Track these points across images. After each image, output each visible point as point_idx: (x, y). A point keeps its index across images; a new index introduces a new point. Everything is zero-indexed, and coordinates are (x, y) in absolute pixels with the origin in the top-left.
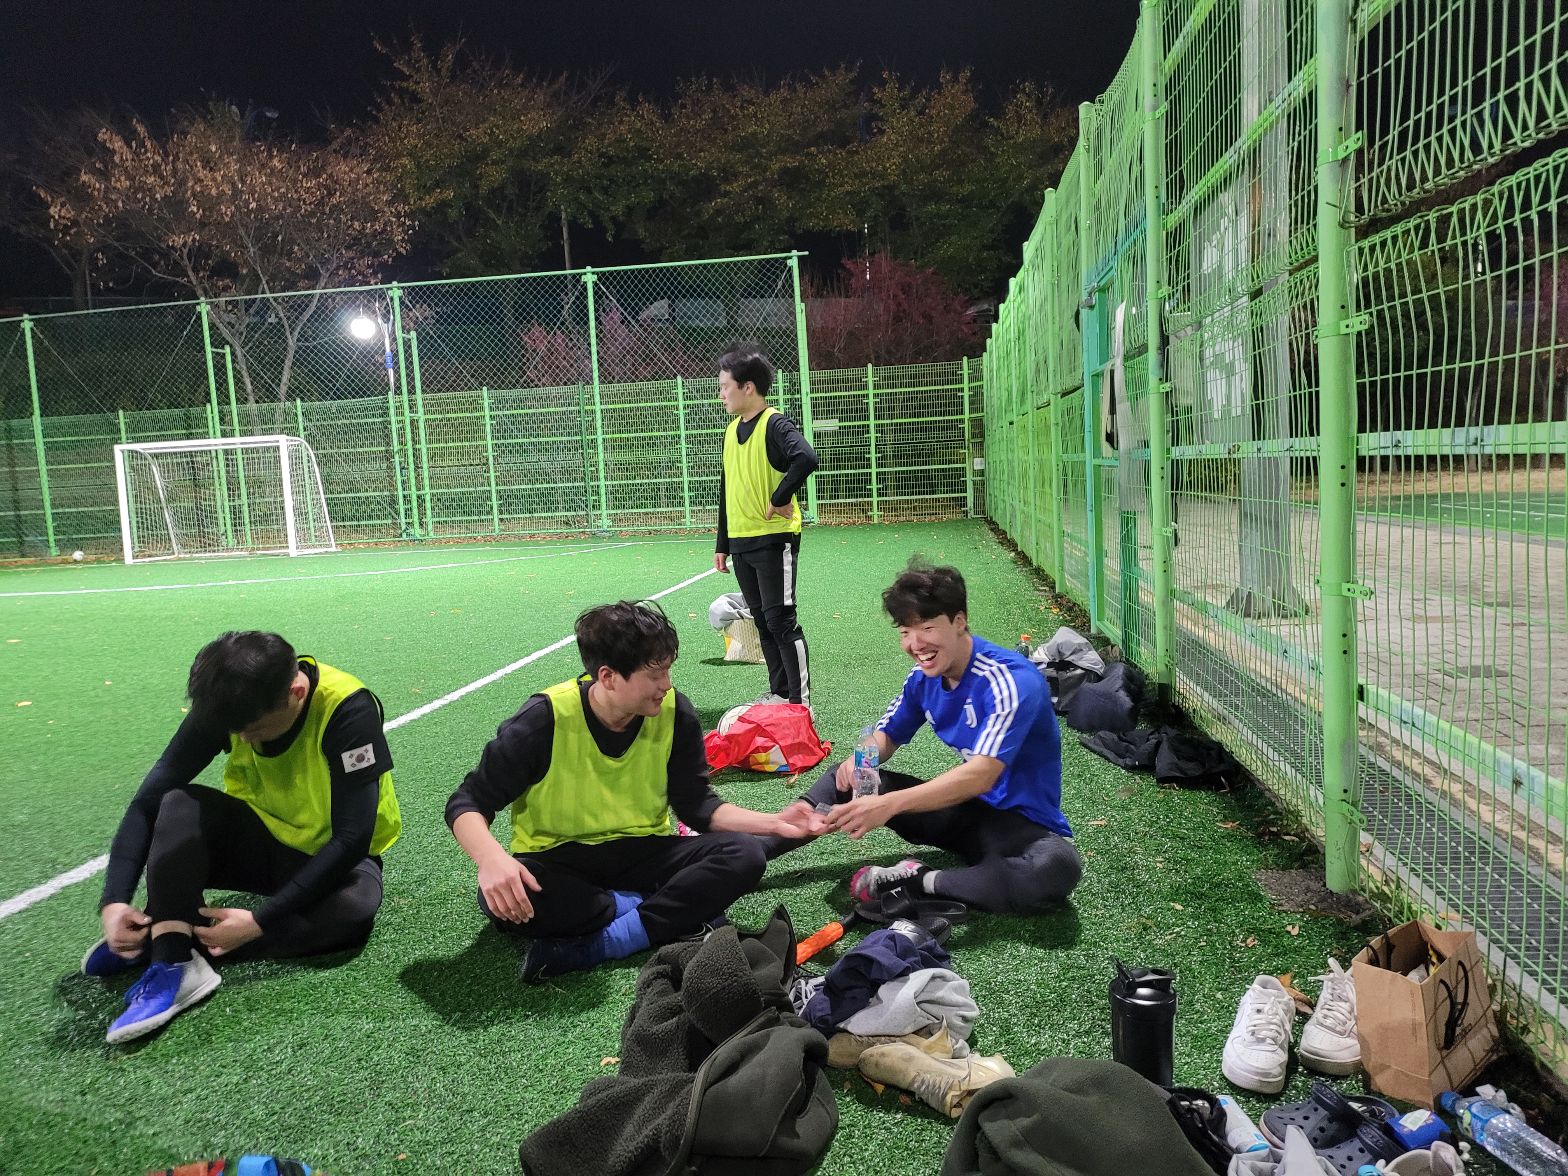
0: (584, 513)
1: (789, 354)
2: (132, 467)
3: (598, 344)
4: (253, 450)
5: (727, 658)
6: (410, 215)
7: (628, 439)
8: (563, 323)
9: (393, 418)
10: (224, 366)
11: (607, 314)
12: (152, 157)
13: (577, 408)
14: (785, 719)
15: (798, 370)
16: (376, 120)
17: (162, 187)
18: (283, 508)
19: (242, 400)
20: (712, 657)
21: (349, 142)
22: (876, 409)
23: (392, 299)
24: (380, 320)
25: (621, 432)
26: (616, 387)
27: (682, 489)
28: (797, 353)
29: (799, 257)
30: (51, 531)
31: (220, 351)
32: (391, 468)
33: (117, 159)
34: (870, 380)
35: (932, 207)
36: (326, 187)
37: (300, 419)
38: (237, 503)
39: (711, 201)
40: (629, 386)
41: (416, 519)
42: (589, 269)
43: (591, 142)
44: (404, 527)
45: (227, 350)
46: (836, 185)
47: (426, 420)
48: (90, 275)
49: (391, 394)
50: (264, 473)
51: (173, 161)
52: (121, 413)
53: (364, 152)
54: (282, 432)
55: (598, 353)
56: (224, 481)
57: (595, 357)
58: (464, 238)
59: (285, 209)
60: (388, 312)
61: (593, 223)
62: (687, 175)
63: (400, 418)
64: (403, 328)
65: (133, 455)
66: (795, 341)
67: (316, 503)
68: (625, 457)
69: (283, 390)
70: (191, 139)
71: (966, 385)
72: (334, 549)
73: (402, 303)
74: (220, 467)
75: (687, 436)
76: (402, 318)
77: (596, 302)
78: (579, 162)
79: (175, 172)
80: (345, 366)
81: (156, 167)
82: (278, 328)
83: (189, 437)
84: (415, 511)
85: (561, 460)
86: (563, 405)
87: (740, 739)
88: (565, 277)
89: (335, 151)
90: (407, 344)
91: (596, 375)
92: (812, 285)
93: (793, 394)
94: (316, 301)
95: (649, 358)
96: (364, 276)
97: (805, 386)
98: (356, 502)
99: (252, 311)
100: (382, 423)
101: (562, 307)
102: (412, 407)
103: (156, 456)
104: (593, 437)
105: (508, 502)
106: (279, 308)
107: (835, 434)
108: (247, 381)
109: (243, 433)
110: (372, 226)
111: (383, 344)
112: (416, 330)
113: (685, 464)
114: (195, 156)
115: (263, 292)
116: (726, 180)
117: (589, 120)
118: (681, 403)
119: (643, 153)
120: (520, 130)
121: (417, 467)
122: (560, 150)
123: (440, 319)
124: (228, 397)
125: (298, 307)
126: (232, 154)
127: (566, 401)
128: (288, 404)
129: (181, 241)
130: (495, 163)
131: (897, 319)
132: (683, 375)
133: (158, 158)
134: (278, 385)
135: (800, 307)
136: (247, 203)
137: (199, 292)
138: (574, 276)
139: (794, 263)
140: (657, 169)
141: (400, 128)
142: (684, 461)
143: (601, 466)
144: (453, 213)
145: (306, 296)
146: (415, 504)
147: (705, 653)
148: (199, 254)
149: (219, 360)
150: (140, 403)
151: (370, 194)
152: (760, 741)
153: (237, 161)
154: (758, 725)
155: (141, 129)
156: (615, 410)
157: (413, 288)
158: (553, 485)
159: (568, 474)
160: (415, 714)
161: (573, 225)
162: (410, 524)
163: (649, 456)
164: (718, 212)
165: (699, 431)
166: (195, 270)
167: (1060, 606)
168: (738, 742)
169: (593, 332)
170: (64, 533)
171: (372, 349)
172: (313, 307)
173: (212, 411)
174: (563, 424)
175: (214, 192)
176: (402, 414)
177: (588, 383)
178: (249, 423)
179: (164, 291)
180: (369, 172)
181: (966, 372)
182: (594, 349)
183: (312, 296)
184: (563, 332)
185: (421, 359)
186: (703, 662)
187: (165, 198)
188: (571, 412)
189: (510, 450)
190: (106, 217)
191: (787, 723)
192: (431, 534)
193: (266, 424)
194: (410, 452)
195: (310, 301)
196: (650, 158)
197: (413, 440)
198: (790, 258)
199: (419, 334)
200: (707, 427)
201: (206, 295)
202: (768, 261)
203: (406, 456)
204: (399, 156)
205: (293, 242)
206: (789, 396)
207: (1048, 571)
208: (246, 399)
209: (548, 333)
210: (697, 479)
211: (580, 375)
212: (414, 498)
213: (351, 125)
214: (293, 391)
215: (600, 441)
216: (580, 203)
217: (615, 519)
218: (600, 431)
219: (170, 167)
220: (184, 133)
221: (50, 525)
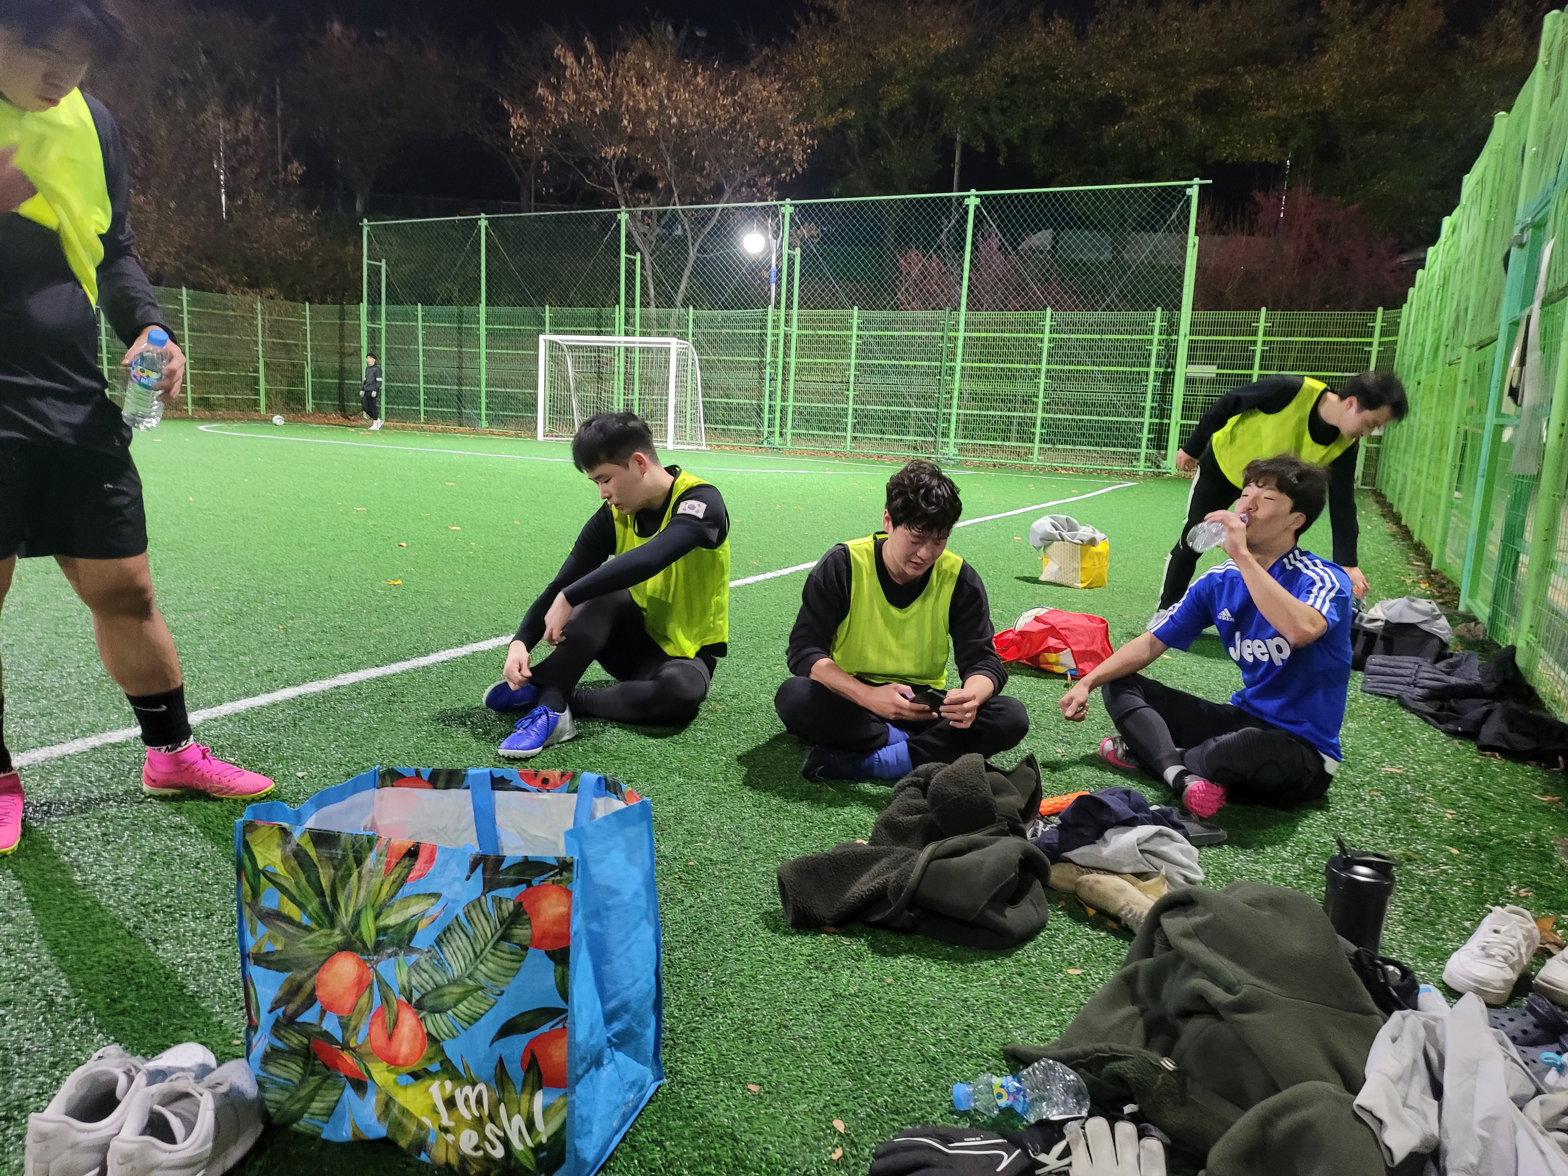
0: (933, 439)
1: (1172, 291)
2: (551, 356)
3: (971, 270)
4: (649, 350)
5: (1042, 578)
6: (812, 135)
7: (987, 369)
8: (939, 247)
9: (770, 331)
10: (634, 271)
11: (985, 240)
12: (596, 73)
13: (941, 334)
14: (1081, 626)
15: (1180, 310)
16: (793, 38)
17: (601, 101)
18: (666, 405)
19: (645, 305)
20: (1027, 575)
21: (766, 60)
22: (1262, 358)
23: (783, 216)
24: (770, 236)
25: (980, 361)
26: (984, 315)
27: (1034, 425)
28: (1181, 291)
29: (1201, 186)
30: (483, 406)
31: (632, 257)
32: (762, 378)
33: (568, 74)
34: (1262, 325)
35: (1372, 137)
36: (740, 105)
37: (691, 325)
38: (630, 397)
39: (1114, 125)
40: (996, 315)
41: (777, 429)
42: (973, 191)
43: (997, 61)
44: (766, 435)
45: (638, 256)
46: (1259, 109)
47: (799, 336)
48: (536, 182)
49: (771, 308)
50: (654, 374)
51: (614, 77)
52: (547, 307)
53: (778, 71)
54: (674, 335)
55: (970, 279)
56: (622, 377)
57: (965, 283)
58: (858, 159)
59: (701, 125)
60: (779, 228)
61: (986, 146)
62: (1093, 95)
63: (776, 331)
64: (790, 244)
65: (553, 345)
66: (1181, 277)
67: (694, 406)
68: (982, 387)
69: (679, 298)
70: (631, 57)
71: (1376, 340)
72: (704, 448)
73: (792, 219)
74: (620, 364)
75: (1048, 371)
76: (791, 235)
77: (975, 226)
78: (982, 81)
79: (614, 86)
80: (734, 277)
81: (599, 82)
82: (683, 241)
83: (599, 333)
84: (777, 422)
85: (918, 385)
86: (928, 330)
87: (1033, 636)
88: (949, 199)
89: (752, 70)
90: (791, 259)
91: (964, 301)
92: (1212, 218)
93: (1169, 334)
94: (717, 215)
95: (1021, 289)
96: (762, 193)
97: (1185, 327)
98: (729, 408)
99: (663, 222)
100: (761, 335)
101: (941, 231)
102: (787, 322)
103: (570, 347)
104: (953, 364)
105: (863, 421)
106: (686, 220)
107: (1212, 381)
108: (651, 287)
109: (643, 334)
110: (776, 144)
111: (770, 259)
112: (801, 247)
113: (1040, 400)
114: (632, 72)
115: (674, 204)
116: (1136, 102)
117: (998, 37)
118: (1047, 336)
119: (1050, 73)
120: (927, 48)
121: (785, 381)
122: (966, 69)
123: (826, 239)
124: (634, 299)
125: (701, 220)
126: (663, 71)
127: (932, 325)
128: (682, 310)
129: (612, 153)
130: (899, 82)
131: (1307, 261)
132: (1053, 307)
133: (601, 74)
134: (676, 292)
135: (1193, 240)
136: (670, 118)
137: (621, 201)
138: (958, 198)
139: (1194, 193)
140: (1062, 89)
141: (814, 47)
142: (1041, 395)
143: (956, 394)
144: (851, 134)
145: (709, 210)
146: (778, 415)
147: (1022, 571)
148: (626, 165)
149: (631, 263)
150: (563, 300)
151: (778, 112)
152: (1052, 642)
153: (666, 78)
154: (1053, 627)
155: (590, 47)
156: (978, 339)
157: (804, 206)
158: (907, 409)
159: (924, 399)
160: (751, 580)
161: (967, 149)
162: (771, 433)
163: (1005, 388)
164: (1121, 136)
165: (1062, 367)
166: (621, 182)
167: (1431, 582)
168: (1031, 640)
169: (967, 257)
170: (492, 409)
171: (760, 263)
172: (714, 221)
173: (620, 312)
174: (926, 349)
175: (643, 106)
176: (778, 327)
177: (955, 309)
178: (649, 326)
179: (594, 199)
180: (779, 91)
181: (1378, 325)
182: (966, 275)
183: (715, 209)
184: (938, 256)
185: (802, 275)
186: (1018, 578)
187: (604, 112)
188: (934, 338)
189: (872, 371)
190: (554, 130)
191: (1082, 630)
192: (789, 444)
193: (662, 327)
194: (780, 364)
195: (713, 215)
196: (1057, 77)
197: (785, 352)
198: (1190, 186)
199: (803, 251)
200: (1071, 363)
201: (627, 206)
202: (1164, 189)
203: (776, 368)
204: (810, 74)
205: (705, 158)
206: (1165, 337)
207: (1429, 548)
208: (648, 303)
209: (924, 256)
210: (1051, 415)
211: (949, 300)
212: (778, 409)
213: (770, 44)
214: (688, 299)
215: (958, 369)
216: (975, 125)
217: (962, 449)
218: (959, 359)
219: (610, 83)
220: (625, 51)
221: (484, 400)
